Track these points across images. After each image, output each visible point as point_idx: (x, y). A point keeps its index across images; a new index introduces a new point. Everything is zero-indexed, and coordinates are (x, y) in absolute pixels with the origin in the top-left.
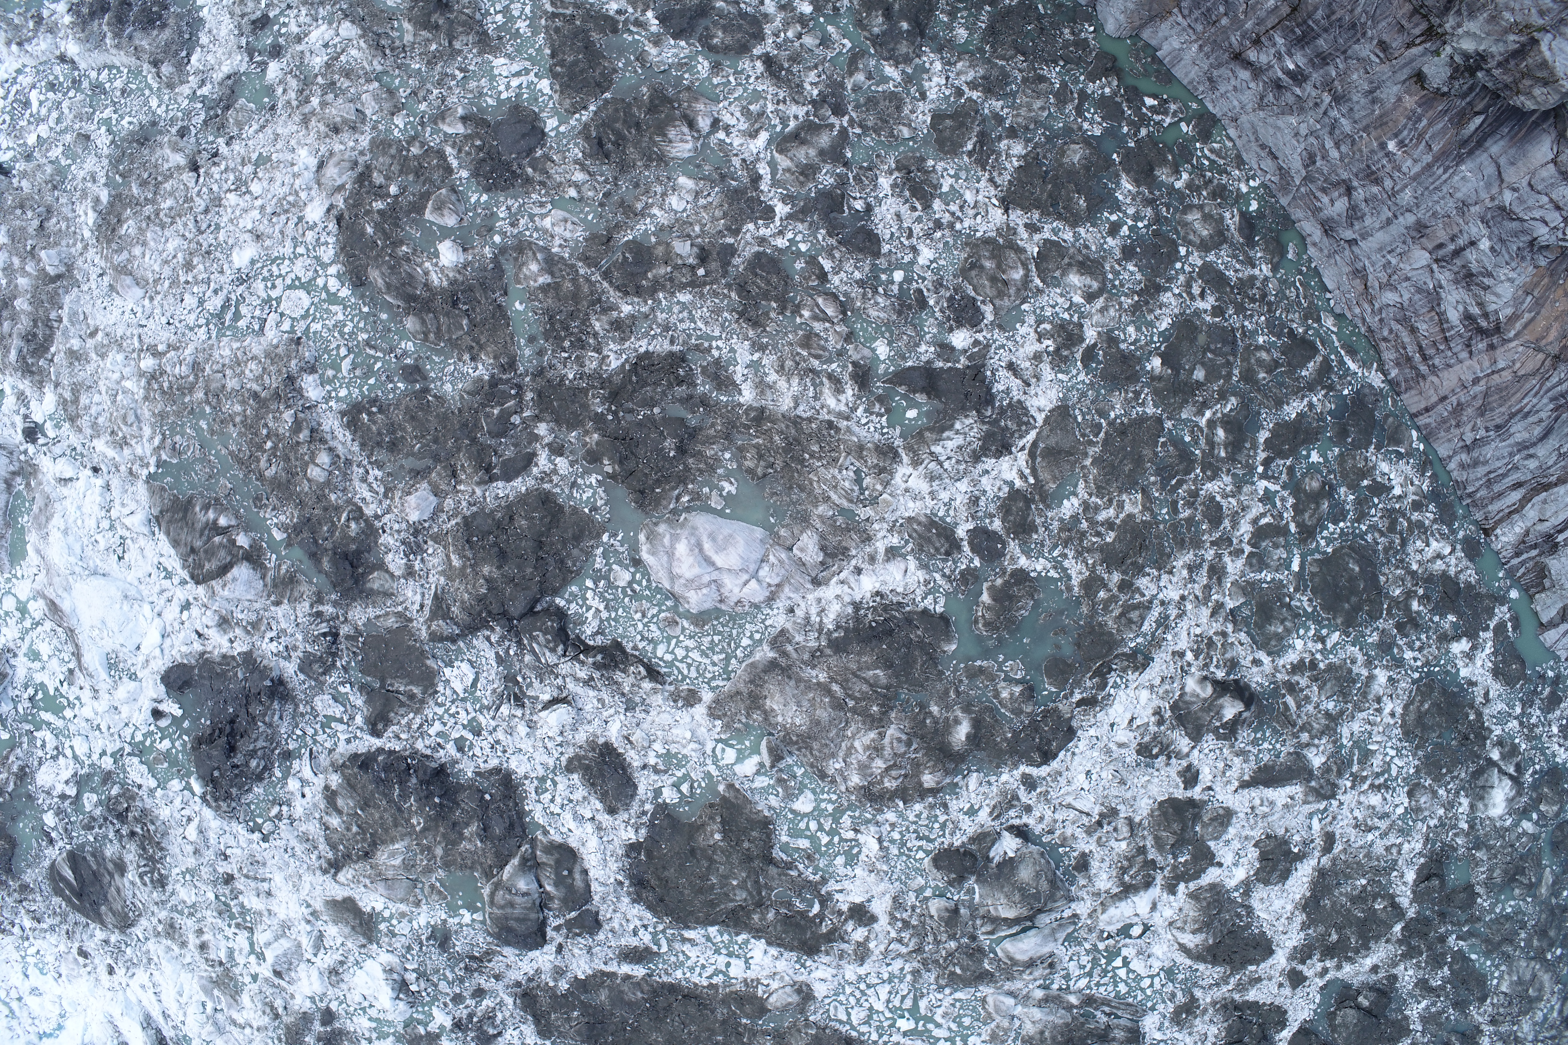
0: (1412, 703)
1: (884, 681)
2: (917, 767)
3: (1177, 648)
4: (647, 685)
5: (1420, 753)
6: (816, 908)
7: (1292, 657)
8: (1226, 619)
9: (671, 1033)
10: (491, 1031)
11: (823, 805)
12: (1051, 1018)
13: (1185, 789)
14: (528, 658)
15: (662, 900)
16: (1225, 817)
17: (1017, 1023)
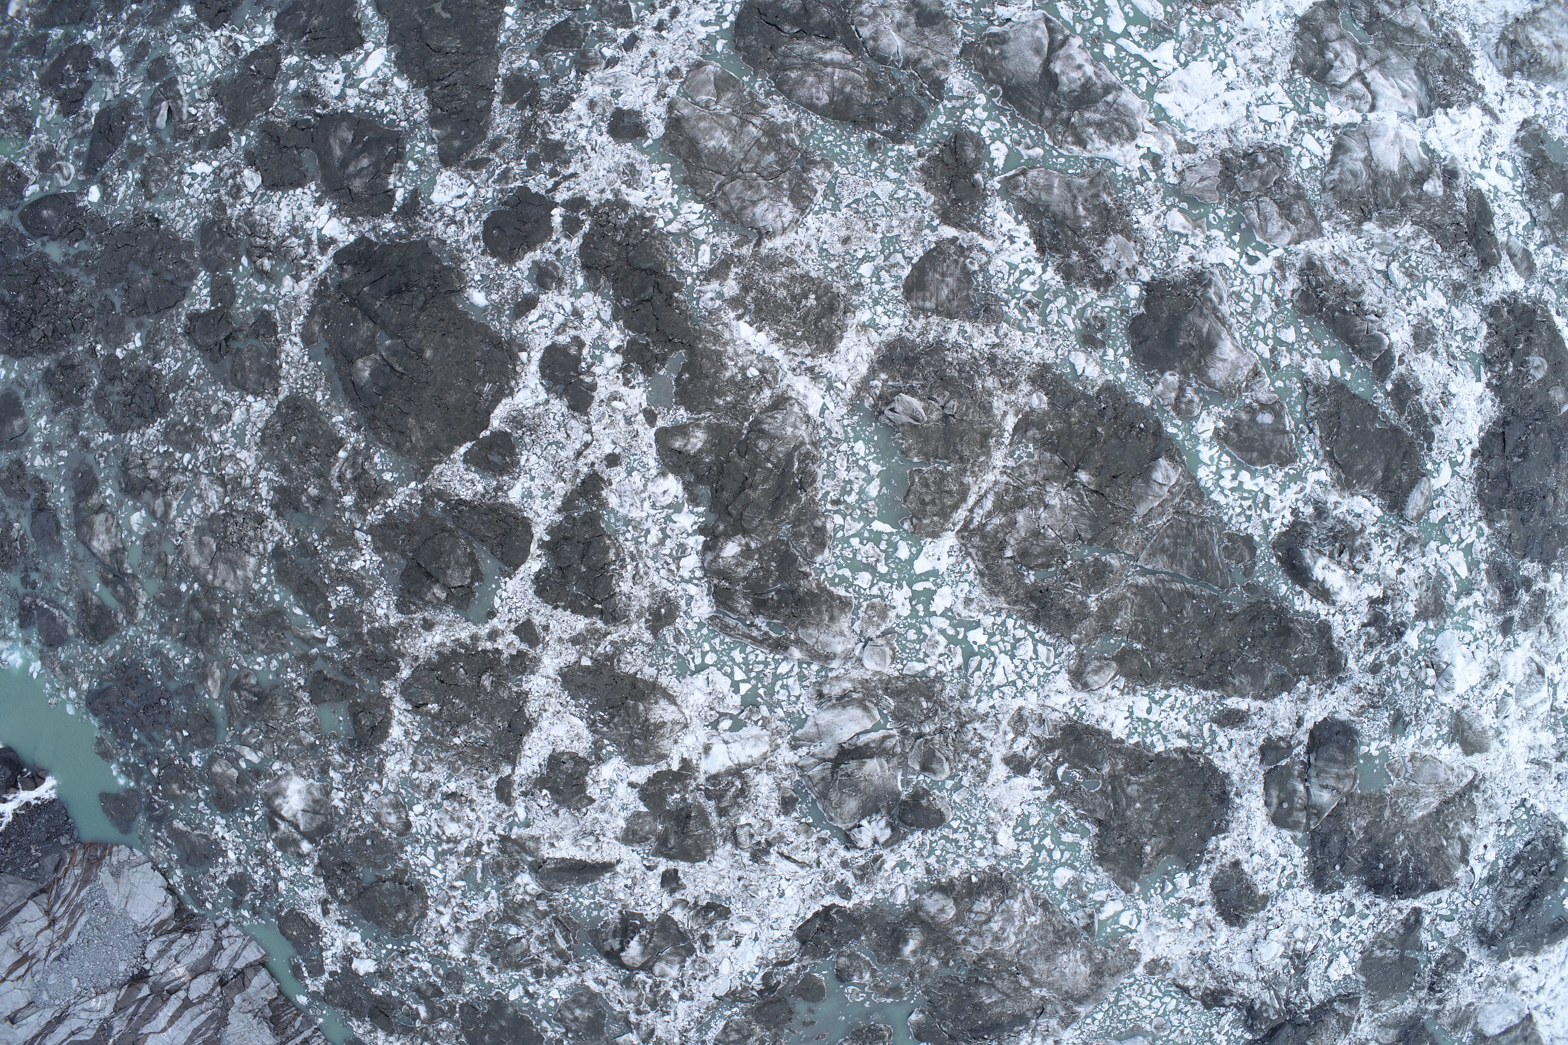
0: (416, 919)
1: (982, 991)
2: (959, 919)
3: (688, 1003)
4: (1191, 983)
5: (400, 865)
6: (1060, 771)
7: (562, 982)
8: (638, 1026)
9: (1212, 636)
10: (1372, 630)
11: (1046, 874)
12: (823, 638)
13: (676, 871)
14: (1283, 992)
15: (1206, 785)
16: (630, 837)
17: (857, 627)
